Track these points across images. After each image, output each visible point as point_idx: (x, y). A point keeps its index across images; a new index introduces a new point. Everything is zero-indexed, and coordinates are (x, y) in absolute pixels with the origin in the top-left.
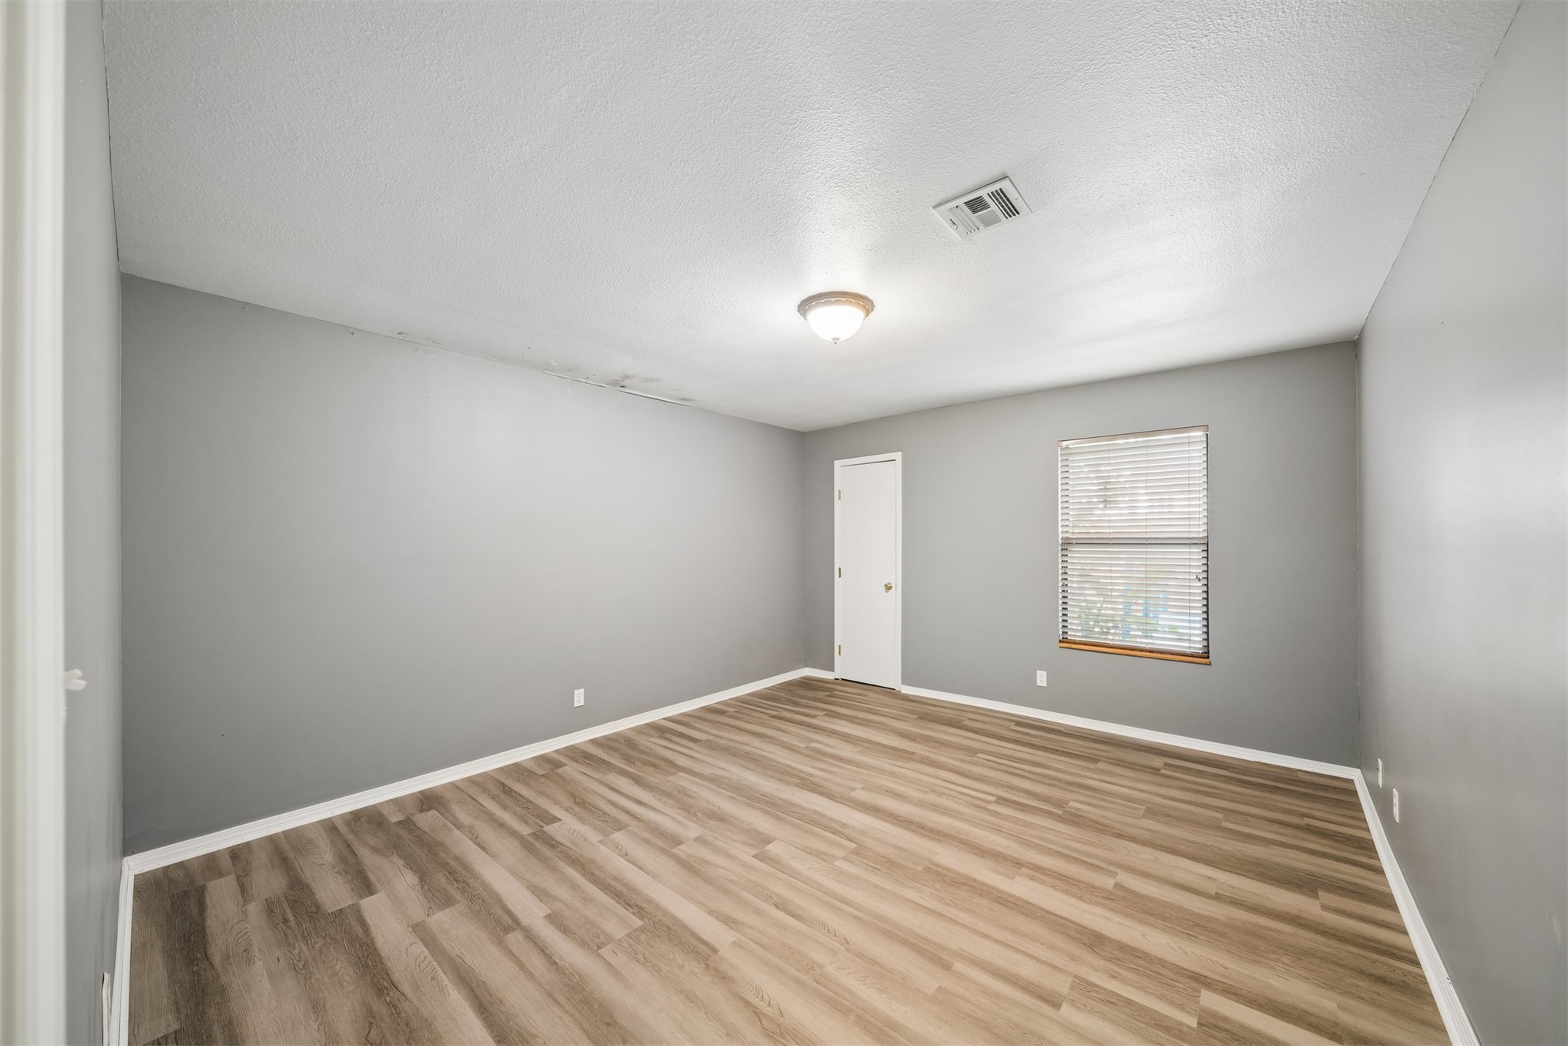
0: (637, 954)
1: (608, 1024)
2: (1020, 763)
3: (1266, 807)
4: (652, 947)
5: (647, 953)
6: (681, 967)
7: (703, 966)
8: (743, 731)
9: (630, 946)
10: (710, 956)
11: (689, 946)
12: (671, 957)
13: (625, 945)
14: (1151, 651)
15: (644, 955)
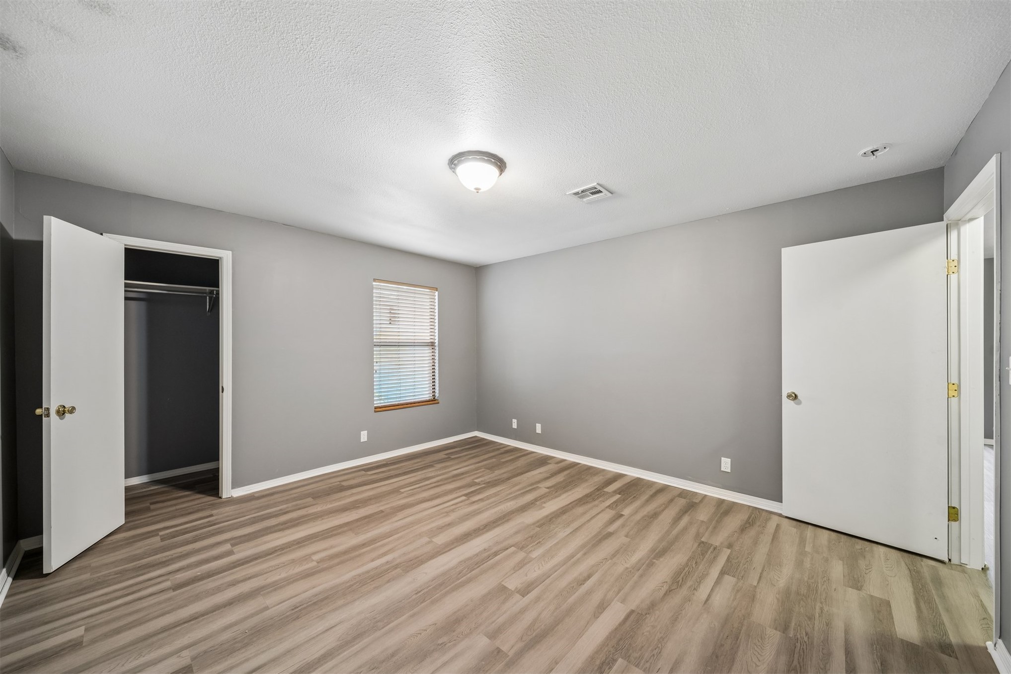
0: (654, 655)
1: (717, 657)
2: (422, 482)
3: (489, 452)
4: (642, 647)
5: (650, 649)
6: (654, 627)
7: (648, 616)
8: (203, 615)
9: (647, 662)
10: (638, 613)
11: (634, 625)
12: (648, 634)
13: (648, 665)
14: (419, 403)
15: (652, 651)
